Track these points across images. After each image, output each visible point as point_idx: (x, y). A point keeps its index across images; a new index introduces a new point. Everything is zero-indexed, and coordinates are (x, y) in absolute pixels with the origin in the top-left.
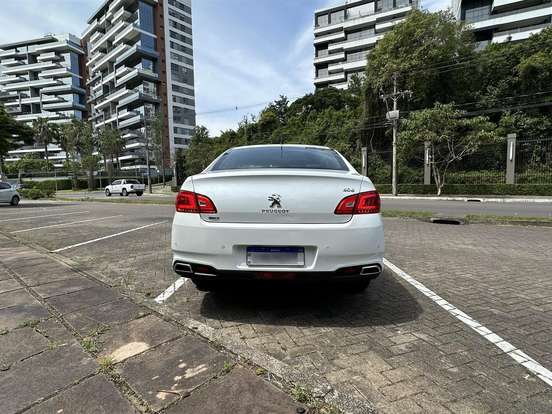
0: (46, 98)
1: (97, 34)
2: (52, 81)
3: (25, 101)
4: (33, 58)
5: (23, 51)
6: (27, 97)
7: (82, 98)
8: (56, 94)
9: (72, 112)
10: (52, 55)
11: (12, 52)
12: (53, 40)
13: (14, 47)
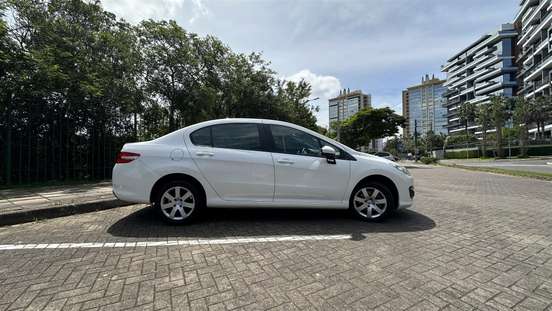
0: (478, 86)
1: (530, 10)
2: (484, 71)
3: (463, 93)
4: (470, 59)
5: (463, 57)
6: (464, 89)
7: (513, 75)
8: (487, 80)
9: (502, 91)
10: (486, 50)
11: (456, 61)
12: (487, 37)
13: (457, 57)
